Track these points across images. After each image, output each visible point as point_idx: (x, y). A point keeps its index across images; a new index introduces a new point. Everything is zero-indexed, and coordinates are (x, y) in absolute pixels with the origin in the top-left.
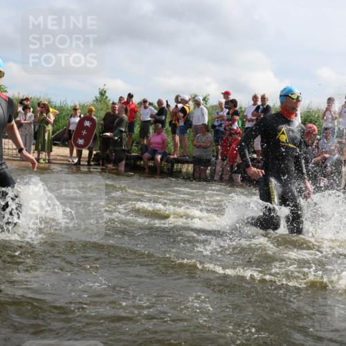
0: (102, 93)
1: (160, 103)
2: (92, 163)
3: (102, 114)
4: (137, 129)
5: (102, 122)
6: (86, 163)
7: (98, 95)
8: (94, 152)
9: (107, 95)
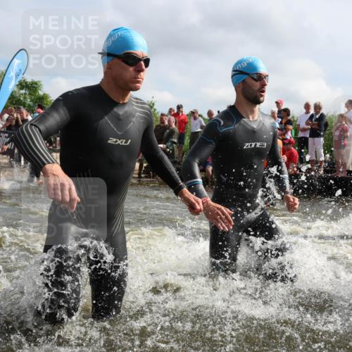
0: (151, 106)
1: (210, 113)
2: (143, 176)
4: (187, 141)
6: (137, 176)
8: (145, 165)
9: (155, 107)
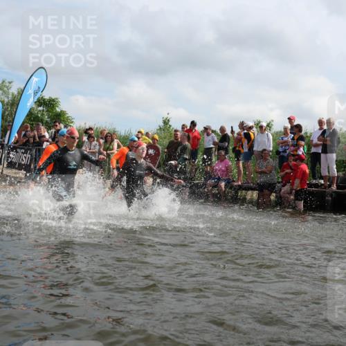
0: (166, 122)
1: (222, 129)
3: (166, 142)
5: (166, 150)
7: (162, 124)
9: (170, 123)
